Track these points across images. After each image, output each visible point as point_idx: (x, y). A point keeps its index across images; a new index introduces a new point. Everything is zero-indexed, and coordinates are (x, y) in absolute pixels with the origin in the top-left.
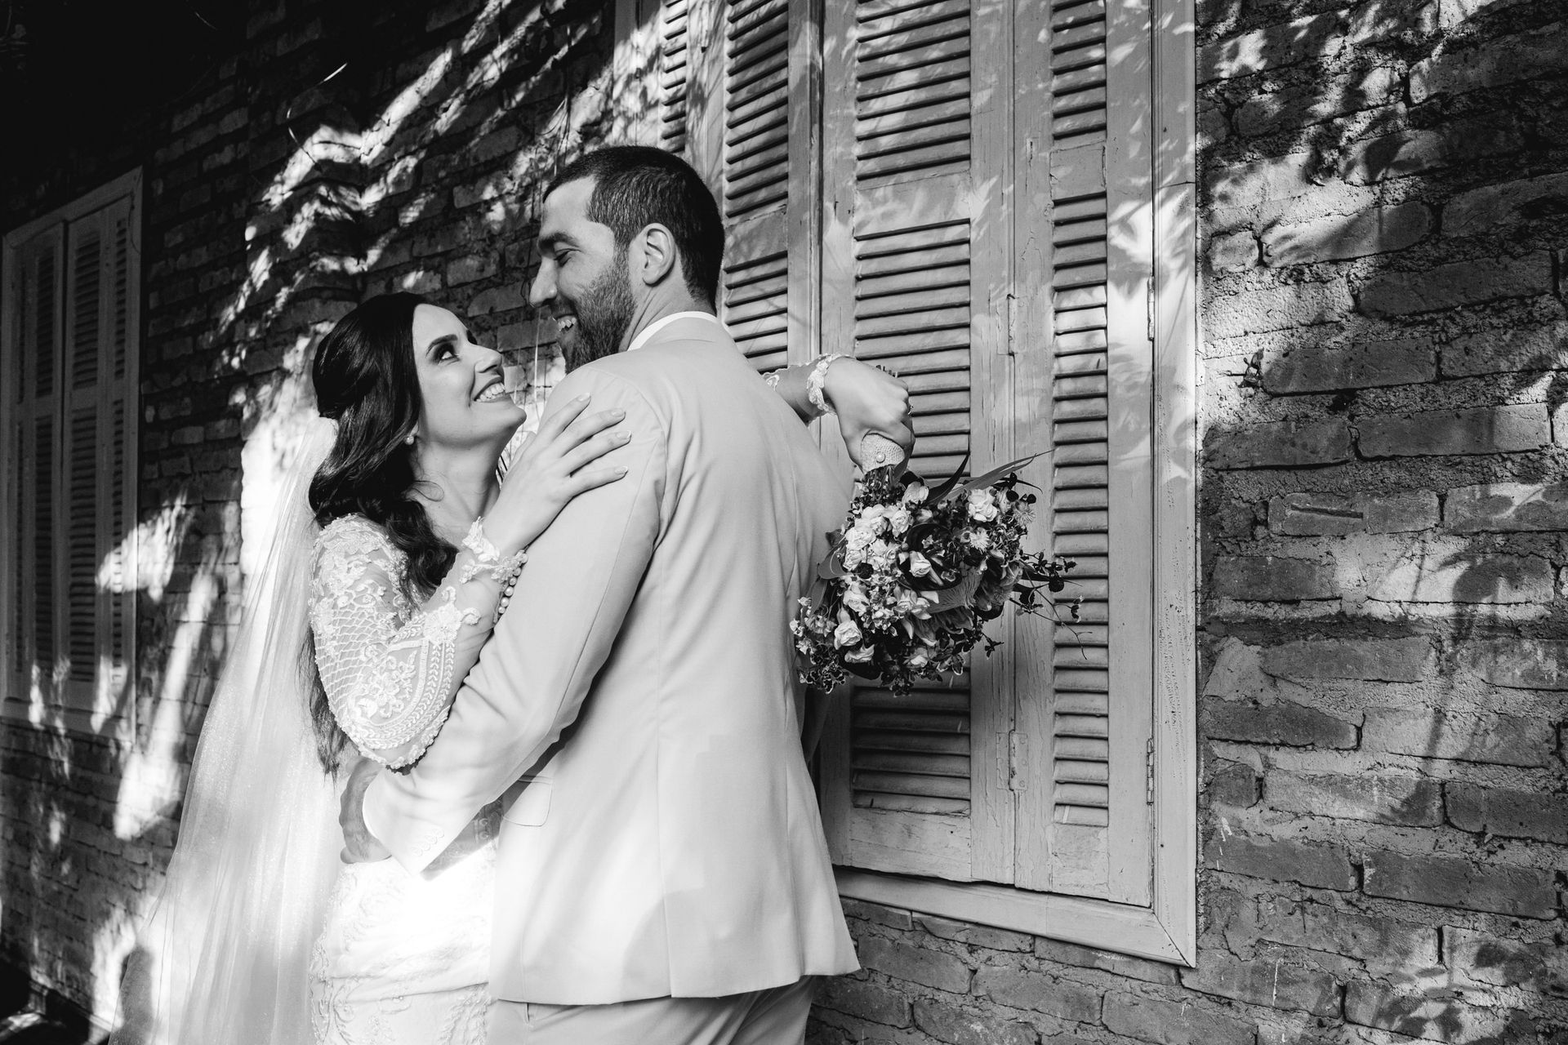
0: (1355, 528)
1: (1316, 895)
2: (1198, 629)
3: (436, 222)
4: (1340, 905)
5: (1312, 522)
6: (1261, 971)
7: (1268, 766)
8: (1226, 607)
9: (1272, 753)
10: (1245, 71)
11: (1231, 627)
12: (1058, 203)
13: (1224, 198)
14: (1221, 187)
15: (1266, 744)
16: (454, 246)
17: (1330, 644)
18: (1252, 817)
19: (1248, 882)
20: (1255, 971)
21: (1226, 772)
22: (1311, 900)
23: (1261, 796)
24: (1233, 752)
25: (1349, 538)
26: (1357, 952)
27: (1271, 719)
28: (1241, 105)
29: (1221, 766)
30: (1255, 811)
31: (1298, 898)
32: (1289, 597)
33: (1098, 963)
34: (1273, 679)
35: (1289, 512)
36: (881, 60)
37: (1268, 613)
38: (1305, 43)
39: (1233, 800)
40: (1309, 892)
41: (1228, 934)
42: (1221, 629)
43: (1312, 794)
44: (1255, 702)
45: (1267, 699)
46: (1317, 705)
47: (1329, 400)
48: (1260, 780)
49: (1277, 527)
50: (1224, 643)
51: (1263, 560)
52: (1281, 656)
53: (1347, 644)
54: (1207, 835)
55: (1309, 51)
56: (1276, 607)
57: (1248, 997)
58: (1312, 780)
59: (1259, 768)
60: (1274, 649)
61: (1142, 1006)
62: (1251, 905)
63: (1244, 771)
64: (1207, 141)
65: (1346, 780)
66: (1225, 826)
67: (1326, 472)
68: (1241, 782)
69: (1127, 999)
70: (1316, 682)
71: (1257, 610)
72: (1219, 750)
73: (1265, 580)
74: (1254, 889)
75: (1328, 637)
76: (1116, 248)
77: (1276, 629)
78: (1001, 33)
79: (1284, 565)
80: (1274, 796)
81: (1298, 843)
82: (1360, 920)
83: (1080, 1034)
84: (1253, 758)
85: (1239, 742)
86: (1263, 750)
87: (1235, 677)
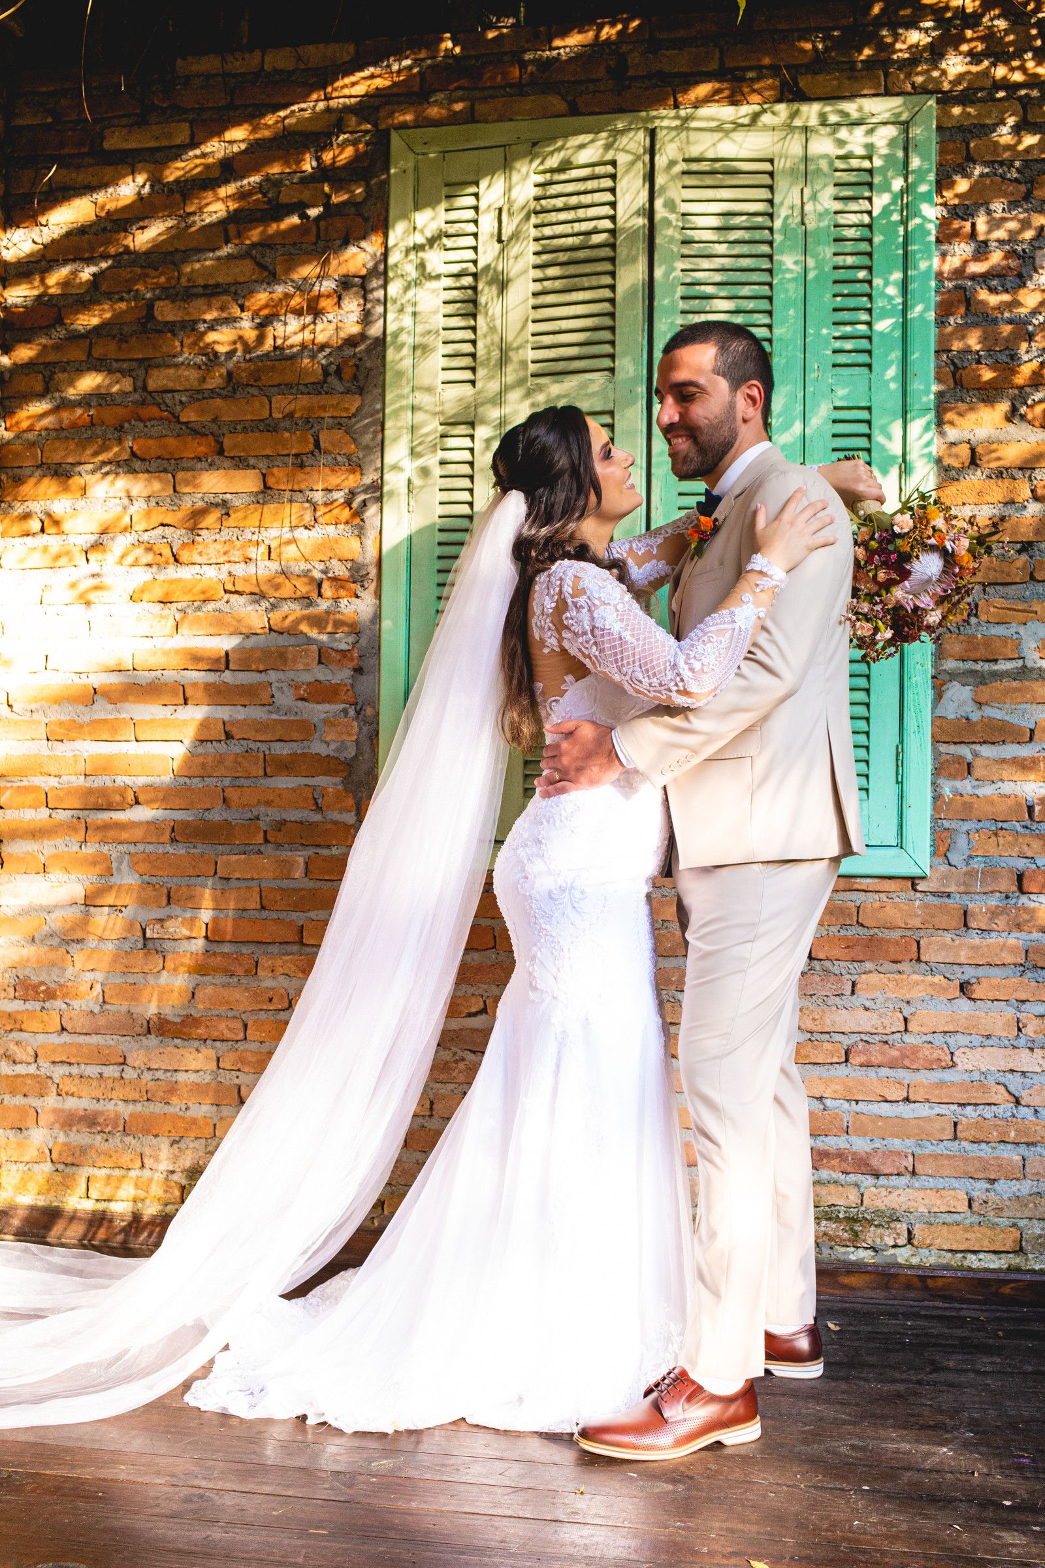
0: (1032, 619)
1: (1005, 825)
2: (933, 677)
3: (126, 329)
4: (1019, 829)
5: (1007, 615)
6: (971, 874)
7: (976, 755)
8: (950, 664)
9: (977, 747)
10: (967, 351)
11: (953, 676)
12: (836, 408)
13: (952, 423)
14: (949, 416)
15: (974, 743)
16: (158, 355)
17: (1015, 684)
18: (966, 786)
19: (961, 823)
20: (966, 874)
21: (947, 761)
22: (1002, 829)
23: (969, 773)
24: (952, 749)
25: (1029, 624)
26: (1029, 854)
27: (978, 728)
28: (964, 368)
29: (944, 757)
30: (967, 782)
31: (994, 828)
32: (992, 658)
33: (856, 886)
34: (980, 704)
35: (992, 609)
36: (697, 287)
37: (978, 667)
38: (1007, 340)
39: (952, 777)
40: (1000, 824)
41: (949, 855)
42: (947, 677)
43: (1002, 769)
44: (967, 719)
45: (975, 717)
46: (1007, 718)
47: (1018, 546)
48: (969, 765)
49: (984, 618)
50: (949, 685)
51: (975, 637)
52: (985, 692)
53: (1027, 683)
54: (937, 798)
55: (1010, 345)
56: (981, 663)
57: (962, 889)
58: (1004, 761)
59: (969, 757)
60: (981, 687)
61: (888, 908)
62: (964, 836)
63: (959, 759)
64: (941, 387)
65: (1025, 759)
66: (947, 792)
67: (1013, 587)
68: (957, 766)
69: (877, 905)
70: (1007, 706)
71: (970, 665)
72: (943, 748)
73: (975, 649)
74: (966, 826)
75: (1015, 679)
76: (878, 443)
77: (983, 676)
78: (796, 289)
79: (988, 641)
80: (978, 771)
81: (995, 797)
82: (1032, 836)
83: (843, 933)
84: (965, 751)
85: (955, 743)
86: (973, 746)
87: (956, 705)
